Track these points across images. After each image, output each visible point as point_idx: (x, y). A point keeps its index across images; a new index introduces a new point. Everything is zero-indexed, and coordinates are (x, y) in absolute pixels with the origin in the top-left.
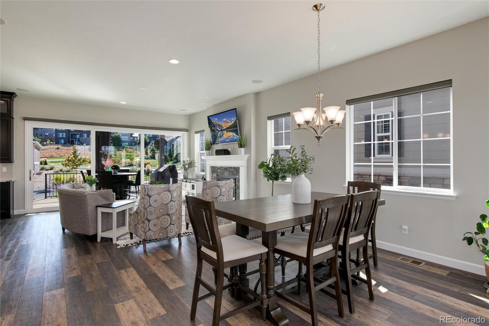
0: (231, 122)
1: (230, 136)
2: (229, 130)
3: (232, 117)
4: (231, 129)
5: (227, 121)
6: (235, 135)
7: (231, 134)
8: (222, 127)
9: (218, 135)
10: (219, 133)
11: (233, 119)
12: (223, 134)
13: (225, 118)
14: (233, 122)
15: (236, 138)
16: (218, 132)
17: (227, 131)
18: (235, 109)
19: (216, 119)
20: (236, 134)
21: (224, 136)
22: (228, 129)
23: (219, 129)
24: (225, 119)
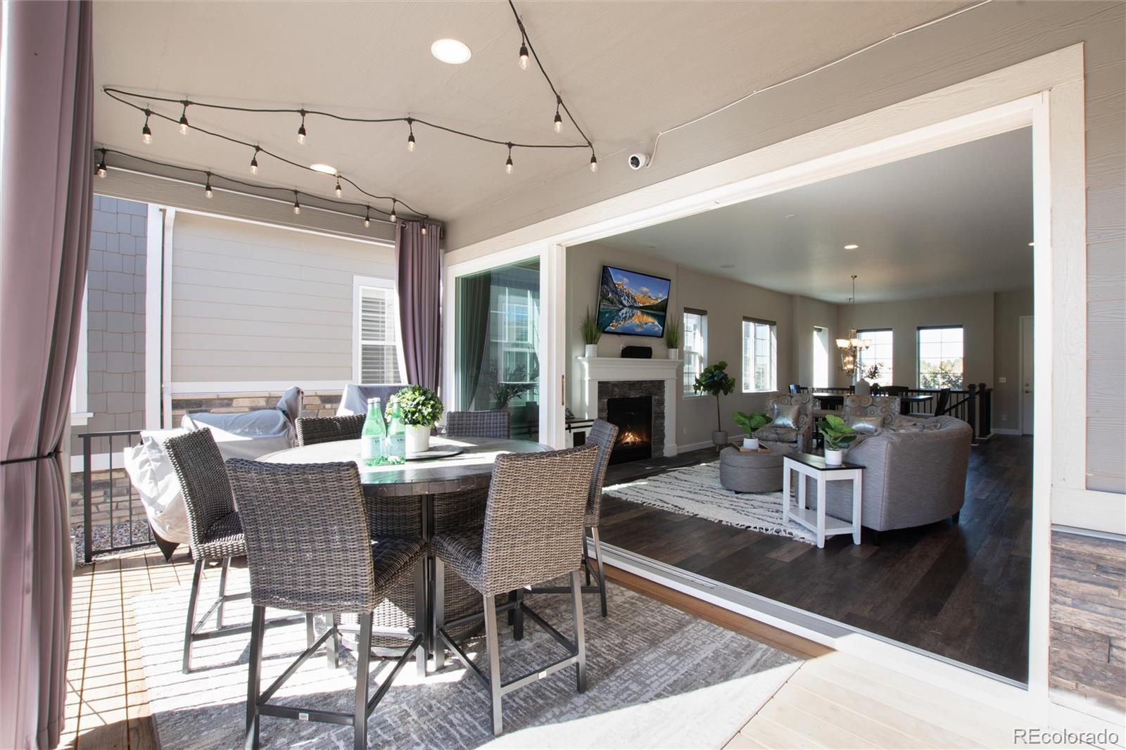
0: (657, 299)
1: (646, 323)
2: (648, 311)
3: (660, 292)
4: (652, 312)
5: (650, 294)
6: (656, 323)
7: (651, 320)
8: (635, 301)
9: (620, 314)
10: (624, 311)
11: (661, 295)
12: (633, 315)
13: (647, 288)
14: (659, 301)
15: (656, 329)
16: (621, 307)
17: (643, 313)
18: (669, 280)
19: (626, 280)
20: (659, 323)
21: (633, 318)
22: (646, 310)
23: (625, 302)
24: (645, 289)
